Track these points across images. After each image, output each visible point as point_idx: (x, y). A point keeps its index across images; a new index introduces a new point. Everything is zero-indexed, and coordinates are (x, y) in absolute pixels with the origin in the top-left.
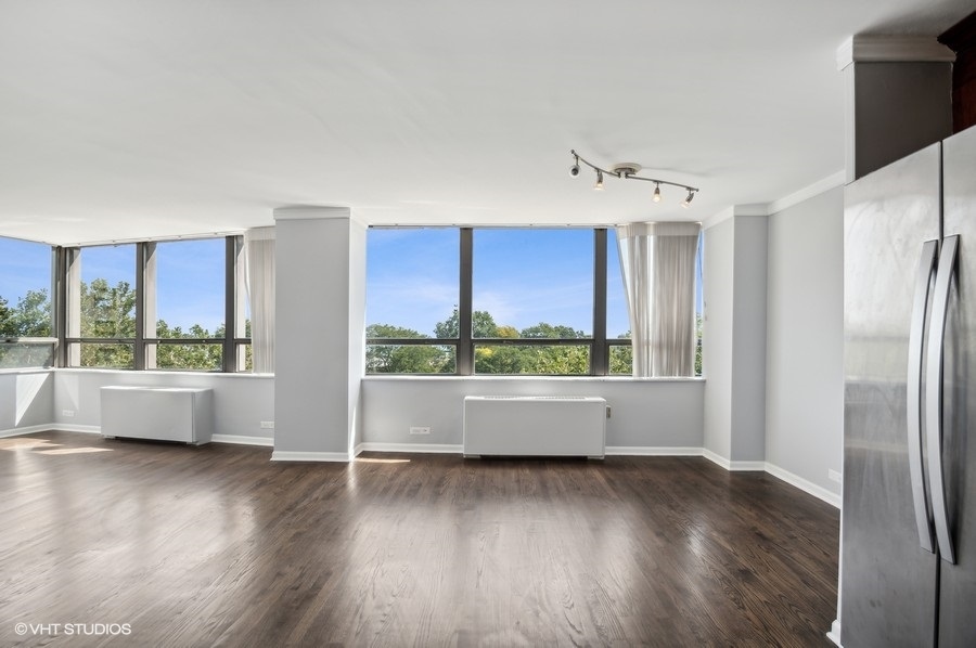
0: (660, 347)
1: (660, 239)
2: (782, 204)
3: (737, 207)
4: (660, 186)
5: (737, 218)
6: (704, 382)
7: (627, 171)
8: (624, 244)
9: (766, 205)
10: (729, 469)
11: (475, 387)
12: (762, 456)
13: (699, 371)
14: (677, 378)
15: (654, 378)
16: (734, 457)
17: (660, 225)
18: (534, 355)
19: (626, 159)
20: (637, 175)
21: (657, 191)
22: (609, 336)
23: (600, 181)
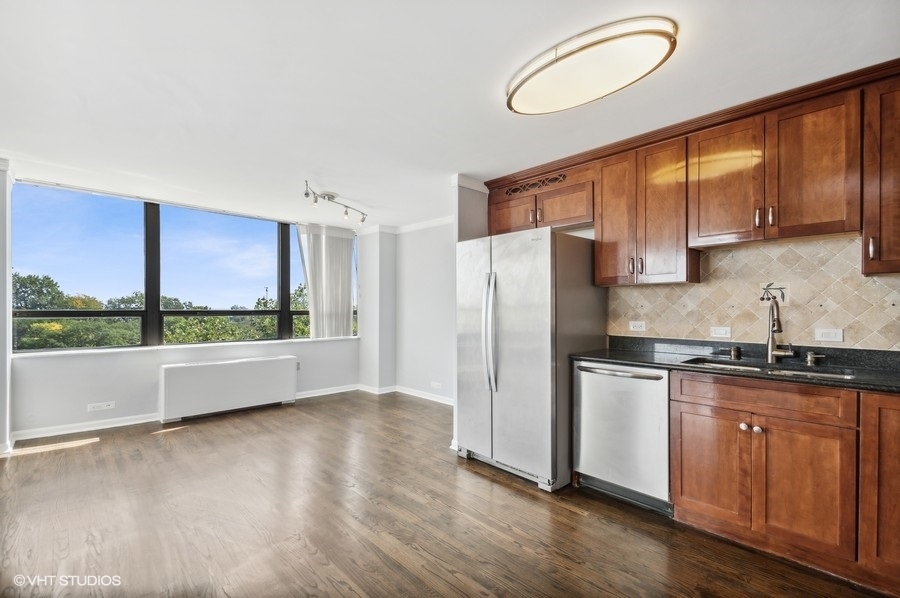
0: (330, 316)
1: (329, 238)
2: (405, 229)
3: (381, 226)
4: (349, 210)
5: (381, 233)
6: (359, 339)
7: (331, 197)
8: (304, 237)
9: (396, 228)
10: (378, 393)
11: (169, 355)
12: (395, 382)
13: (355, 333)
14: (342, 337)
15: (326, 338)
16: (381, 386)
17: (330, 228)
18: (128, 328)
19: (331, 190)
20: (336, 200)
21: (346, 213)
22: (292, 308)
23: (316, 201)
